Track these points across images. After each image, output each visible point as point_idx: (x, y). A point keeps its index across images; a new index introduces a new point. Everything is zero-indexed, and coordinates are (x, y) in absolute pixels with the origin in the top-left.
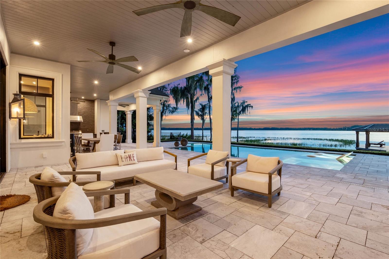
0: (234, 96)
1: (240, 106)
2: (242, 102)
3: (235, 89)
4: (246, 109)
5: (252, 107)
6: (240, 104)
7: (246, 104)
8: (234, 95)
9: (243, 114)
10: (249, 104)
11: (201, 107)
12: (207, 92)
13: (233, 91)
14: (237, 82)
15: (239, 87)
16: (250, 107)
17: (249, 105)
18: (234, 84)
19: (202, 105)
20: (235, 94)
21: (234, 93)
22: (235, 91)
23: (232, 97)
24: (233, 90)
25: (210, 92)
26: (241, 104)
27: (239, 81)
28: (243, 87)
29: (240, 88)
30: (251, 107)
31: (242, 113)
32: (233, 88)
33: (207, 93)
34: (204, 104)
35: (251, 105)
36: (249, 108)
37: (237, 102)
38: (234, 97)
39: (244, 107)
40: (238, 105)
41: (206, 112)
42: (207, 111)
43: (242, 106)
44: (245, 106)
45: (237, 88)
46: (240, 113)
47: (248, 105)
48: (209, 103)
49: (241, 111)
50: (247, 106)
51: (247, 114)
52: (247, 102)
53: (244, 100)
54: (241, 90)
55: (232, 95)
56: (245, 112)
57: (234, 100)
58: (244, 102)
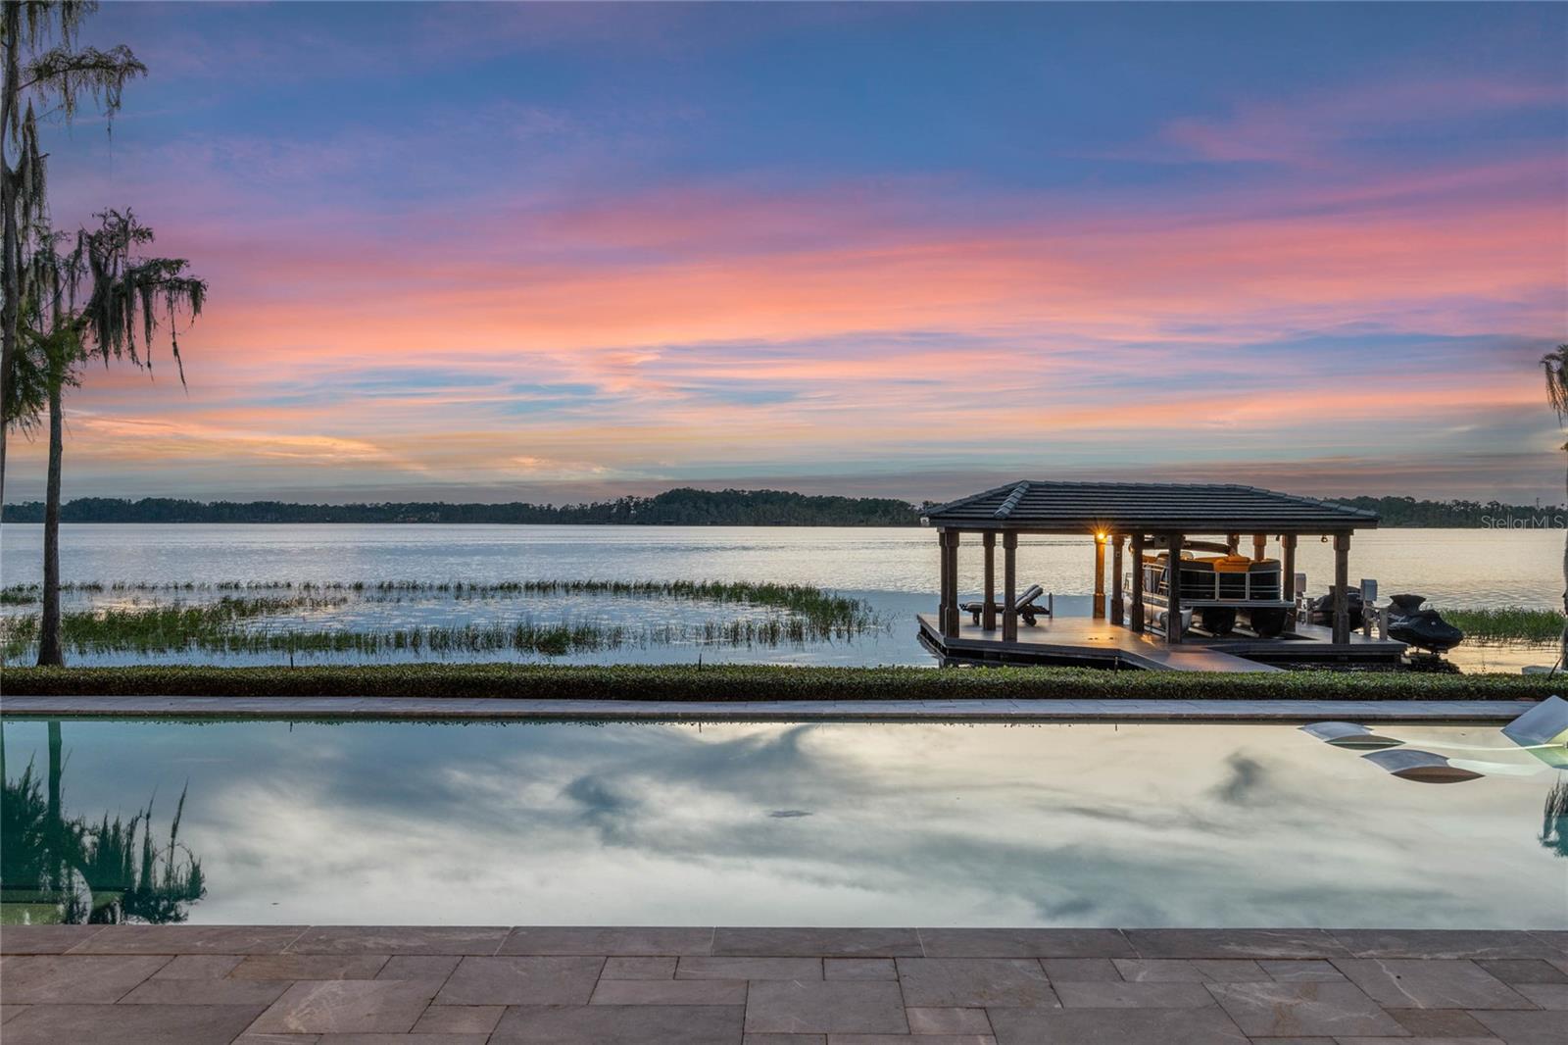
0: (34, 150)
1: (71, 266)
2: (92, 233)
3: (44, 72)
4: (130, 307)
5: (196, 290)
6: (64, 251)
7: (137, 254)
8: (30, 130)
9: (106, 354)
13: (27, 96)
14: (68, 7)
15: (103, 65)
16: (177, 286)
17: (165, 275)
18: (32, 12)
20: (40, 128)
21: (30, 112)
22: (55, 96)
23: (12, 165)
24: (22, 82)
26: (78, 252)
28: (139, 73)
29: (111, 68)
30: (184, 300)
31: (89, 344)
35: (182, 276)
36: (160, 299)
38: (36, 164)
39: (117, 288)
40: (49, 255)
43: (98, 268)
44: (131, 272)
45: (78, 65)
46: (78, 343)
47: (156, 265)
50: (145, 279)
51: (143, 360)
52: (150, 235)
53: (123, 215)
54: (118, 104)
55: (15, 138)
56: (130, 337)
57: (38, 191)
58: (122, 231)
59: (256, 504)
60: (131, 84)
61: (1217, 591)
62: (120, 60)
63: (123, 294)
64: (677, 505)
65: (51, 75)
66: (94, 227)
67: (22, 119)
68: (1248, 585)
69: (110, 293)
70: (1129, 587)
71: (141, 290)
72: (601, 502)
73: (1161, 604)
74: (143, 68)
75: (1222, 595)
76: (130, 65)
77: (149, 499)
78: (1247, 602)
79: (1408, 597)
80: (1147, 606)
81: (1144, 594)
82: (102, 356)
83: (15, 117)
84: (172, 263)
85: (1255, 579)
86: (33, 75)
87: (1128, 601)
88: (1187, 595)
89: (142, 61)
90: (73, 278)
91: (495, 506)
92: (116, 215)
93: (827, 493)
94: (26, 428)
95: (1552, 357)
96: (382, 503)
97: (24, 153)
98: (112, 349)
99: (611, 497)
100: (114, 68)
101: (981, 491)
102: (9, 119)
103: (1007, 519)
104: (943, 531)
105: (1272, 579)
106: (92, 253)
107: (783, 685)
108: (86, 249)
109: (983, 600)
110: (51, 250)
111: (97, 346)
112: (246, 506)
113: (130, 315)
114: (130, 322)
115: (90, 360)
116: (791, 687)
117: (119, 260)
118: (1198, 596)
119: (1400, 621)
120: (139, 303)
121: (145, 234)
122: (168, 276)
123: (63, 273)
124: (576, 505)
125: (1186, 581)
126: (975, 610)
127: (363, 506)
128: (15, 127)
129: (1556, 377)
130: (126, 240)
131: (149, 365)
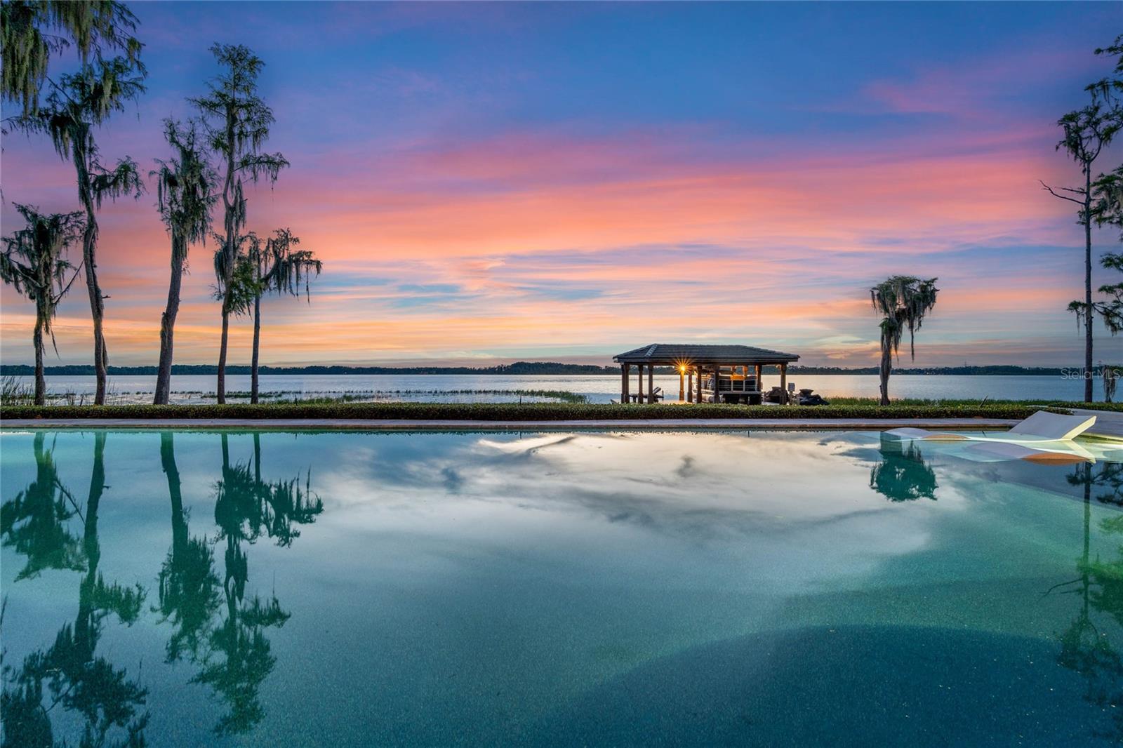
0: (241, 197)
1: (265, 253)
2: (274, 239)
3: (245, 163)
4: (290, 270)
5: (318, 264)
6: (262, 247)
7: (293, 249)
8: (239, 188)
9: (280, 289)
10: (306, 253)
11: (23, 224)
12: (71, 144)
13: (238, 174)
14: (256, 137)
15: (270, 162)
16: (310, 262)
17: (306, 258)
18: (240, 139)
19: (35, 216)
20: (244, 188)
21: (239, 181)
22: (249, 174)
23: (231, 203)
24: (235, 168)
25: (91, 150)
26: (268, 247)
27: (270, 133)
28: (286, 166)
29: (274, 164)
30: (313, 269)
31: (272, 286)
32: (237, 159)
33: (71, 151)
34: (46, 213)
35: (313, 258)
36: (303, 268)
37: (251, 236)
38: (242, 203)
39: (284, 263)
40: (257, 249)
41: (63, 258)
42: (73, 254)
43: (276, 254)
44: (290, 256)
45: (259, 161)
46: (267, 285)
47: (300, 254)
48: (83, 208)
49: (267, 279)
50: (298, 259)
51: (295, 292)
52: (298, 241)
53: (286, 231)
54: (276, 178)
55: (232, 192)
56: (290, 282)
57: (243, 214)
58: (286, 239)
59: (371, 368)
60: (283, 171)
61: (732, 388)
62: (277, 159)
63: (287, 266)
64: (519, 368)
65: (247, 165)
66: (275, 237)
67: (236, 183)
68: (744, 385)
69: (281, 265)
70: (695, 387)
71: (296, 264)
72: (492, 367)
73: (709, 393)
74: (288, 163)
75: (734, 389)
76: (282, 161)
77: (334, 367)
78: (743, 392)
79: (806, 390)
80: (703, 395)
81: (702, 390)
82: (278, 291)
83: (232, 183)
84: (307, 253)
85: (747, 383)
86: (240, 165)
87: (694, 394)
88: (721, 390)
89: (287, 160)
90: (266, 258)
91: (455, 368)
92: (283, 231)
93: (571, 363)
94: (238, 316)
95: (874, 289)
96: (415, 367)
97: (236, 197)
98: (283, 288)
99: (495, 365)
100: (275, 163)
101: (638, 348)
102: (230, 184)
103: (650, 358)
104: (623, 364)
105: (753, 383)
106: (273, 247)
107: (568, 411)
108: (271, 246)
109: (638, 393)
110: (257, 246)
111: (276, 286)
112: (368, 369)
113: (290, 273)
114: (290, 277)
115: (273, 292)
116: (572, 413)
117: (286, 251)
118: (724, 390)
119: (804, 400)
120: (294, 269)
121: (296, 240)
122: (306, 259)
123: (262, 257)
124: (483, 368)
125: (720, 385)
126: (634, 397)
127: (409, 369)
128: (232, 187)
129: (876, 297)
130: (288, 242)
131: (297, 295)
